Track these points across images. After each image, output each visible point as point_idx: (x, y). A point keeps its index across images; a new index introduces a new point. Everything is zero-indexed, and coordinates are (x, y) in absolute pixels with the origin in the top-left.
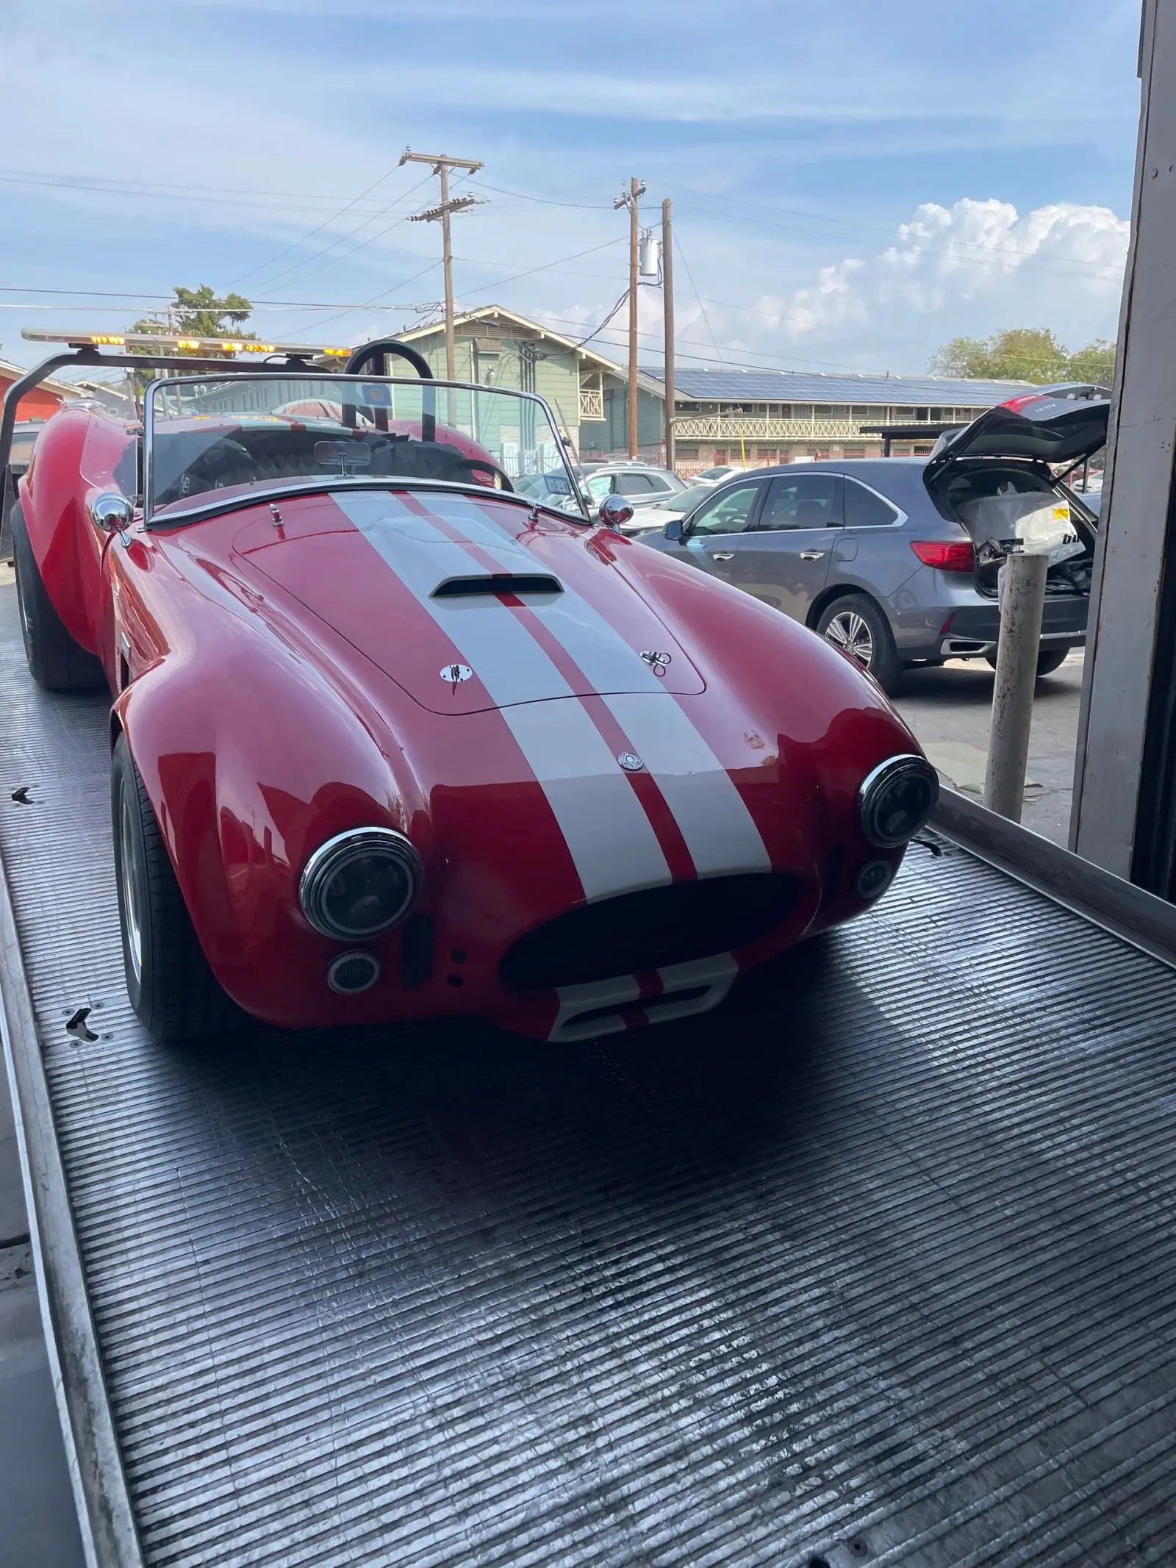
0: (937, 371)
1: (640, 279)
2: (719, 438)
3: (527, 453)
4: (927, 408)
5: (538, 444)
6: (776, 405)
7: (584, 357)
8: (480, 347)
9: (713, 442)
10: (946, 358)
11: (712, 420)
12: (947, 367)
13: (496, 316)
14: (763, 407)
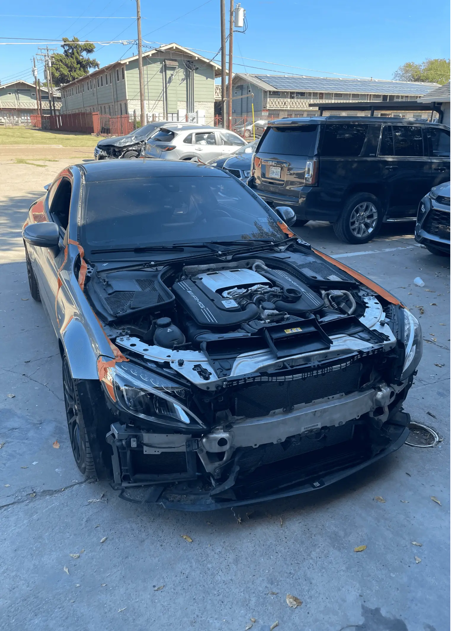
0: (397, 78)
1: (234, 28)
2: (289, 108)
3: (190, 114)
4: (387, 95)
5: (195, 110)
6: (317, 93)
7: (217, 69)
8: (167, 63)
9: (285, 110)
10: (402, 72)
11: (285, 100)
12: (402, 76)
13: (174, 48)
14: (310, 94)
